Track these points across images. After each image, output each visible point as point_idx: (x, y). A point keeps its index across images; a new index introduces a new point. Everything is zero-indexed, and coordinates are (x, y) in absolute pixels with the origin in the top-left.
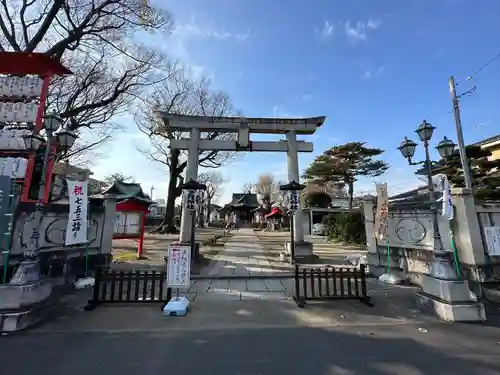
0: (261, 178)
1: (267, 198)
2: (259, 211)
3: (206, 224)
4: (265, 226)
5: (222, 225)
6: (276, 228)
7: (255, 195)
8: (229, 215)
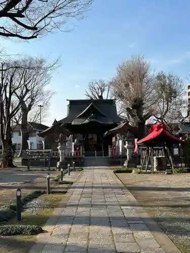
0: (122, 70)
1: (137, 106)
2: (121, 132)
3: (17, 161)
4: (135, 160)
5: (50, 163)
6: (162, 166)
7: (111, 103)
8: (63, 141)
